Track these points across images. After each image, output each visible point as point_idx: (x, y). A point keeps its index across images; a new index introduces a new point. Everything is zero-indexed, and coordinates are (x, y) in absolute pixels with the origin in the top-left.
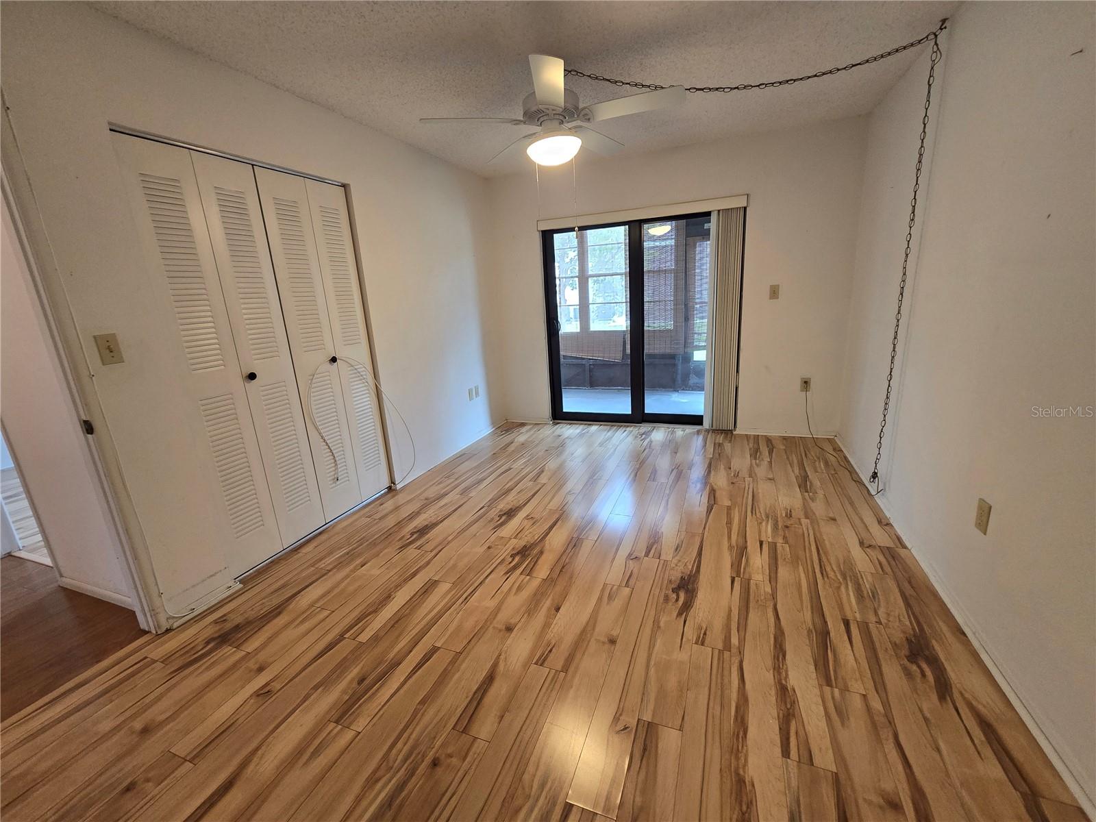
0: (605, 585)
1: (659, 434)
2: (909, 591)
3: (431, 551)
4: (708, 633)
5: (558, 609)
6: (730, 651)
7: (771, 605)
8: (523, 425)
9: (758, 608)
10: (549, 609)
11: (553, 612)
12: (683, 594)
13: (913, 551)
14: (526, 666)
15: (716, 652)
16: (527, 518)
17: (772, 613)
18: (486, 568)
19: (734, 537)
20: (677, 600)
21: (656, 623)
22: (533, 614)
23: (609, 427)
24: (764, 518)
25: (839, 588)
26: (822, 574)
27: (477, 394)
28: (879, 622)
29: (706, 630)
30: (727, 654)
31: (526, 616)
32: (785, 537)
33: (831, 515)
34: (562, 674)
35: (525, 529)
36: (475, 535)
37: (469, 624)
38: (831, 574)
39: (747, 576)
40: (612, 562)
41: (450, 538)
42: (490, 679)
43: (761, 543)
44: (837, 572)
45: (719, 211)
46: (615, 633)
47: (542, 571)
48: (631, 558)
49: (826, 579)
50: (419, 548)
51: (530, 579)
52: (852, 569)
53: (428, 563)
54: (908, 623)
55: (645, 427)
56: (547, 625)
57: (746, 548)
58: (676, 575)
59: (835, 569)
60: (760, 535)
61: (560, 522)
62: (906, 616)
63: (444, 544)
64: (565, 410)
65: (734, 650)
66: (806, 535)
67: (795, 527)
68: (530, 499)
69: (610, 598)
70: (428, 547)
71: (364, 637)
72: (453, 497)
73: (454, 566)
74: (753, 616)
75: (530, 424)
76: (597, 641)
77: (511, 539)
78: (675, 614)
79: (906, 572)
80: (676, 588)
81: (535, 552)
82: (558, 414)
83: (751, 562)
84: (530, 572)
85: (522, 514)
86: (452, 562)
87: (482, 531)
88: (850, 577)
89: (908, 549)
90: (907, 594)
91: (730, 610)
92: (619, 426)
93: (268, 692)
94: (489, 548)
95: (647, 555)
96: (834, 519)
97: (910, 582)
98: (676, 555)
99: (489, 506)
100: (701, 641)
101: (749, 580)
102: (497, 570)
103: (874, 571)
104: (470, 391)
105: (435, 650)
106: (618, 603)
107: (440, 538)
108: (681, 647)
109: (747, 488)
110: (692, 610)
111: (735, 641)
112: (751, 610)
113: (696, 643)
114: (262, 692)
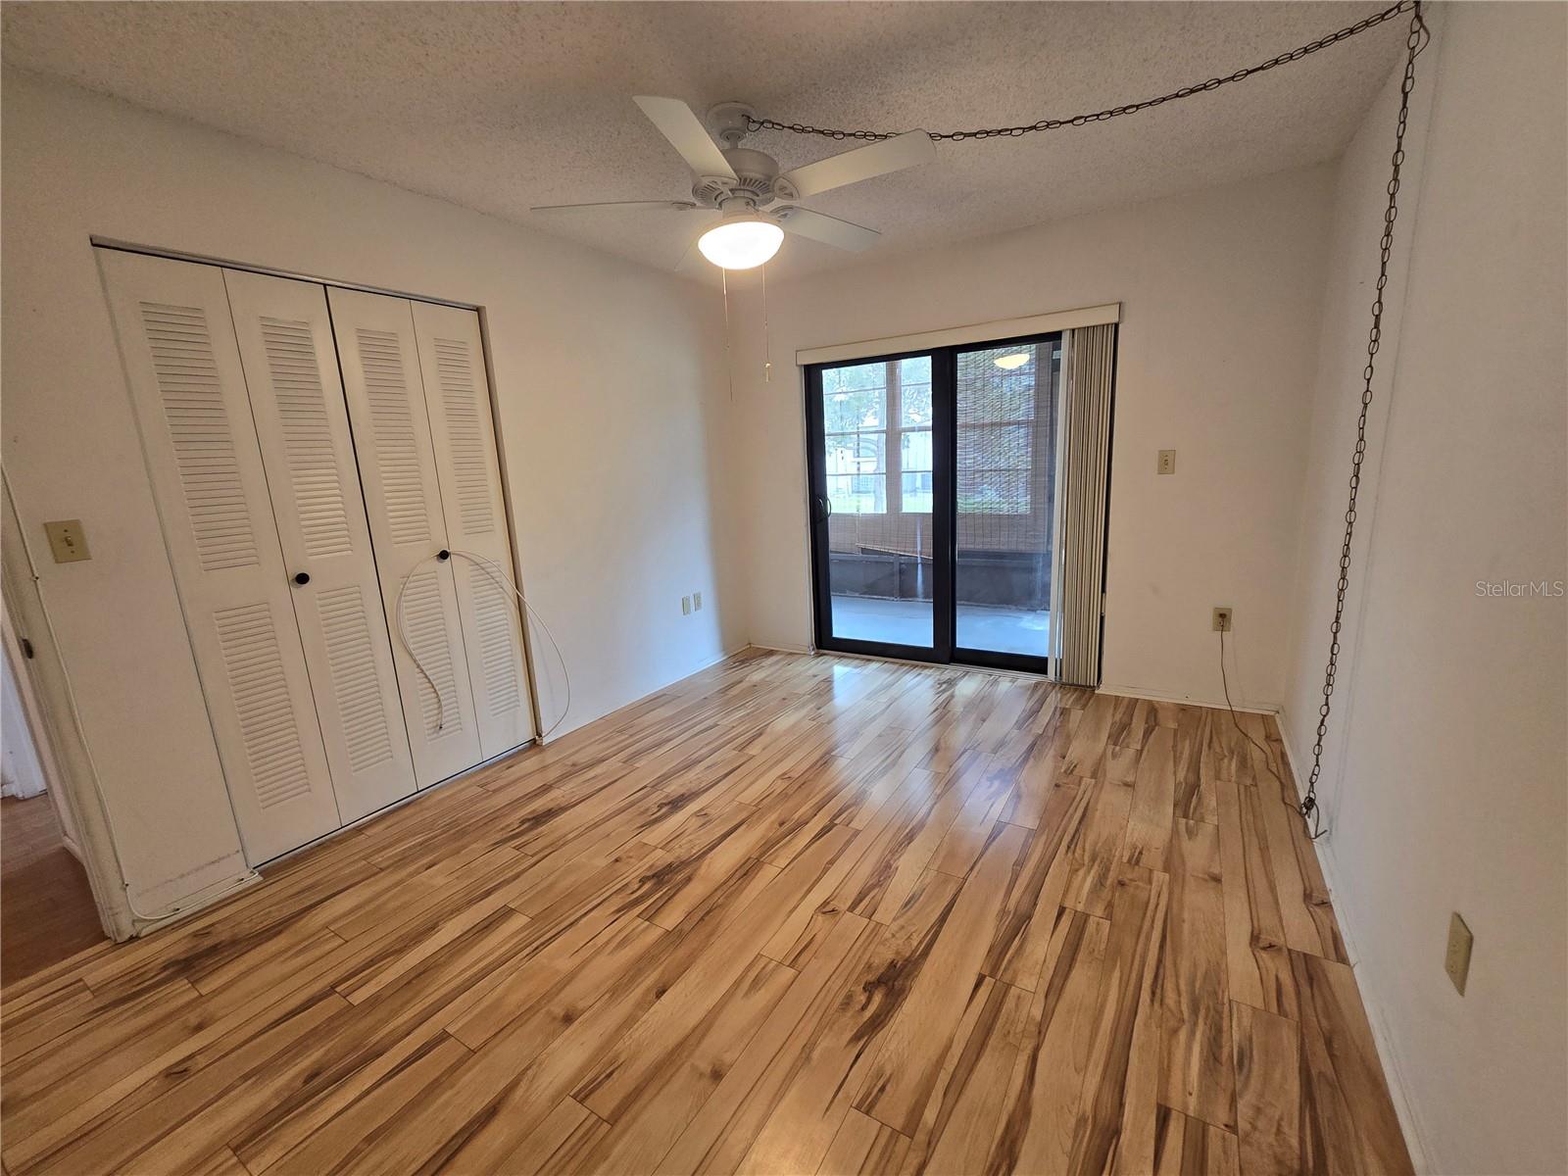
0: (759, 956)
1: (970, 684)
2: (1321, 1063)
3: (532, 856)
4: (888, 1088)
5: (660, 993)
6: (912, 1138)
7: (1028, 1046)
8: (771, 653)
9: (1003, 1049)
10: (648, 990)
11: (652, 995)
12: (880, 996)
13: (1356, 971)
14: (556, 1100)
15: (887, 1132)
16: (697, 814)
17: (1024, 1065)
18: (593, 897)
19: (1016, 894)
20: (864, 1008)
21: (809, 1047)
22: (619, 996)
23: (896, 666)
24: (1086, 862)
25: (1175, 1032)
26: (1153, 993)
27: (698, 606)
28: (1232, 1128)
29: (888, 1081)
30: (904, 1140)
31: (607, 996)
32: (1110, 906)
33: (1216, 870)
34: (606, 1127)
35: (687, 833)
36: (609, 835)
37: (514, 999)
38: (1171, 998)
39: (1007, 978)
40: (792, 912)
41: (571, 836)
42: (491, 1112)
43: (1062, 911)
44: (1184, 994)
45: (1073, 330)
46: (728, 1058)
47: (671, 919)
48: (824, 910)
49: (1157, 1005)
50: (517, 848)
51: (647, 927)
52: (1216, 993)
53: (518, 876)
54: (1295, 1142)
55: (951, 671)
56: (630, 1021)
57: (1030, 918)
58: (884, 956)
59: (1183, 987)
60: (1065, 895)
61: (744, 826)
62: (1296, 1122)
63: (556, 846)
64: (836, 634)
65: (921, 1137)
66: (1151, 906)
67: (1137, 887)
68: (719, 782)
69: (756, 984)
70: (530, 849)
71: (357, 998)
72: (614, 763)
73: (551, 886)
74: (987, 1066)
75: (782, 653)
76: (694, 1068)
77: (656, 848)
78: (848, 1035)
79: (1328, 1017)
80: (874, 983)
81: (680, 877)
82: (825, 641)
83: (1029, 948)
84: (650, 917)
85: (693, 807)
86: (551, 879)
87: (620, 829)
88: (1208, 1009)
89: (1349, 965)
90: (1314, 1072)
91: (948, 1048)
92: (912, 665)
93: (185, 1070)
94: (617, 860)
95: (852, 909)
96: (1217, 879)
97: (1329, 1043)
98: (903, 914)
99: (653, 787)
100: (867, 1106)
101: (1009, 986)
102: (606, 904)
103: (1259, 1004)
104: (685, 602)
105: (443, 1037)
106: (762, 997)
107: (557, 834)
108: (827, 1110)
109: (1078, 799)
110: (879, 1035)
111: (930, 1115)
112: (988, 1051)
113: (858, 1108)
114: (176, 1070)
